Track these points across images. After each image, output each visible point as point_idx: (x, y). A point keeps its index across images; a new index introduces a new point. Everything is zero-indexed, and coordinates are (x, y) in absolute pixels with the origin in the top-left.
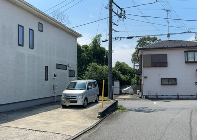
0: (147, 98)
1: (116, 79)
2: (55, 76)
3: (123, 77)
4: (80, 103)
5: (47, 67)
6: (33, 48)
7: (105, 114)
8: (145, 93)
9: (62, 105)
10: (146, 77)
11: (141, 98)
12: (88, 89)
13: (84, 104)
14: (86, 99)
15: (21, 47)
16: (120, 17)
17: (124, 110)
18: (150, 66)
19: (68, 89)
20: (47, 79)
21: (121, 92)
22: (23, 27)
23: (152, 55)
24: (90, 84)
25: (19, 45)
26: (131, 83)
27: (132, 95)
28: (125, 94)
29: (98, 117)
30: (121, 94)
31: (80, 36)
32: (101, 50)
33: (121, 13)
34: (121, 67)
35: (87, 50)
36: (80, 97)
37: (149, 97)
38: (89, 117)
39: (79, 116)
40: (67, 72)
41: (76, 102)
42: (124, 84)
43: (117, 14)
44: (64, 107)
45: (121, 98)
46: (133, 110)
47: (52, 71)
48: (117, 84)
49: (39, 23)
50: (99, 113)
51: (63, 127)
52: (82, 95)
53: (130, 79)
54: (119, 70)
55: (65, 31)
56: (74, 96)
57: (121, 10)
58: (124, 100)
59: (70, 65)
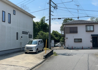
0: (68, 48)
1: (53, 39)
2: (22, 37)
3: (56, 38)
4: (34, 51)
6: (10, 23)
7: (46, 57)
8: (67, 46)
9: (25, 52)
10: (67, 38)
11: (65, 48)
12: (38, 44)
13: (36, 51)
14: (37, 49)
15: (4, 22)
16: (55, 8)
17: (56, 54)
18: (69, 33)
19: (28, 44)
20: (17, 39)
21: (55, 45)
22: (5, 12)
23: (70, 27)
24: (39, 41)
25: (3, 21)
26: (60, 41)
27: (60, 47)
28: (57, 47)
29: (43, 58)
30: (55, 46)
31: (35, 17)
32: (45, 25)
33: (55, 6)
34: (55, 33)
36: (34, 48)
37: (69, 48)
38: (39, 58)
39: (33, 58)
40: (28, 35)
41: (32, 51)
42: (56, 41)
43: (53, 7)
44: (26, 53)
45: (55, 49)
46: (61, 55)
47: (20, 35)
48: (53, 41)
49: (14, 10)
50: (44, 56)
51: (25, 63)
52: (35, 47)
53: (59, 39)
54: (54, 35)
55: (27, 15)
56: (31, 48)
57: (55, 5)
58: (57, 49)
59: (29, 32)
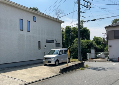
1: (93, 48)
2: (45, 47)
4: (53, 63)
5: (40, 42)
6: (30, 31)
9: (45, 64)
10: (110, 46)
15: (22, 31)
16: (87, 7)
18: (114, 38)
19: (49, 54)
22: (23, 20)
23: (114, 31)
25: (20, 30)
26: (104, 50)
27: (104, 58)
28: (99, 58)
29: (59, 72)
30: (96, 58)
31: (63, 22)
33: (88, 5)
35: (75, 30)
36: (53, 59)
39: (48, 71)
41: (51, 62)
43: (85, 6)
45: (94, 61)
49: (34, 17)
55: (52, 20)
57: (88, 3)
58: (96, 61)
59: (56, 40)
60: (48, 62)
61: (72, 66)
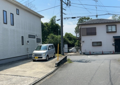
0: (84, 54)
1: (66, 43)
2: (28, 42)
3: (70, 42)
4: (44, 58)
5: (23, 37)
6: (13, 25)
7: (59, 65)
8: (83, 51)
9: (33, 60)
10: (83, 42)
11: (81, 54)
12: (49, 50)
13: (47, 59)
14: (48, 56)
15: (6, 25)
16: (67, 5)
17: (71, 62)
18: (86, 35)
19: (36, 50)
20: (23, 44)
21: (68, 51)
22: (6, 12)
23: (87, 28)
24: (50, 46)
25: (4, 23)
26: (75, 45)
27: (75, 52)
28: (71, 52)
29: (55, 66)
30: (69, 52)
31: (43, 17)
32: (56, 26)
33: (68, 3)
34: (69, 36)
35: (48, 26)
36: (44, 55)
37: (86, 53)
38: (50, 67)
39: (43, 66)
40: (35, 40)
41: (42, 58)
42: (70, 46)
43: (65, 3)
44: (34, 61)
45: (69, 55)
46: (76, 62)
47: (26, 40)
48: (66, 46)
49: (17, 9)
50: (56, 64)
51: (34, 73)
52: (45, 53)
53: (74, 43)
54: (67, 38)
55: (33, 14)
56: (40, 54)
57: (68, 1)
58: (71, 55)
59: (37, 35)
60: (39, 58)
61: (62, 60)
